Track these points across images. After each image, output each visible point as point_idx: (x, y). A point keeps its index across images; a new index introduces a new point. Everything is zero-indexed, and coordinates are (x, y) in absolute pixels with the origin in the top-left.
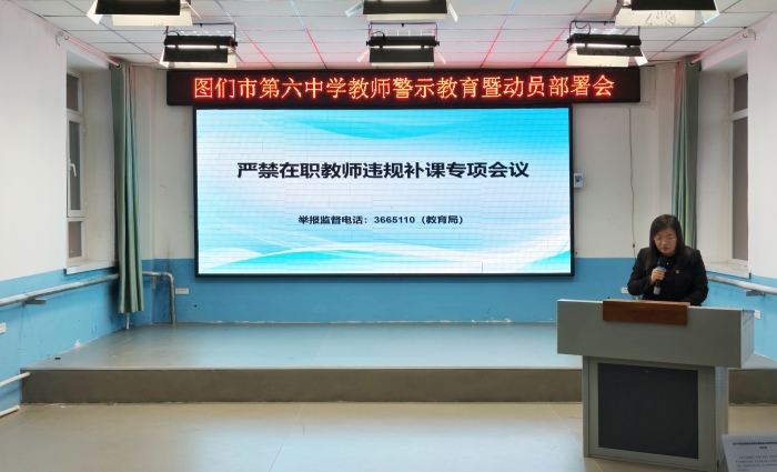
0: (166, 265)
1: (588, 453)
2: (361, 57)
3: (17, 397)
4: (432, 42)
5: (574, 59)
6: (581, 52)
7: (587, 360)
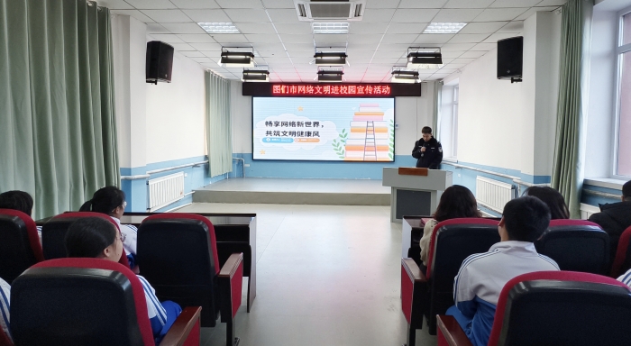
0: (242, 155)
1: (392, 221)
2: (315, 78)
3: (191, 200)
4: (341, 73)
5: (395, 80)
6: (396, 77)
7: (393, 188)
